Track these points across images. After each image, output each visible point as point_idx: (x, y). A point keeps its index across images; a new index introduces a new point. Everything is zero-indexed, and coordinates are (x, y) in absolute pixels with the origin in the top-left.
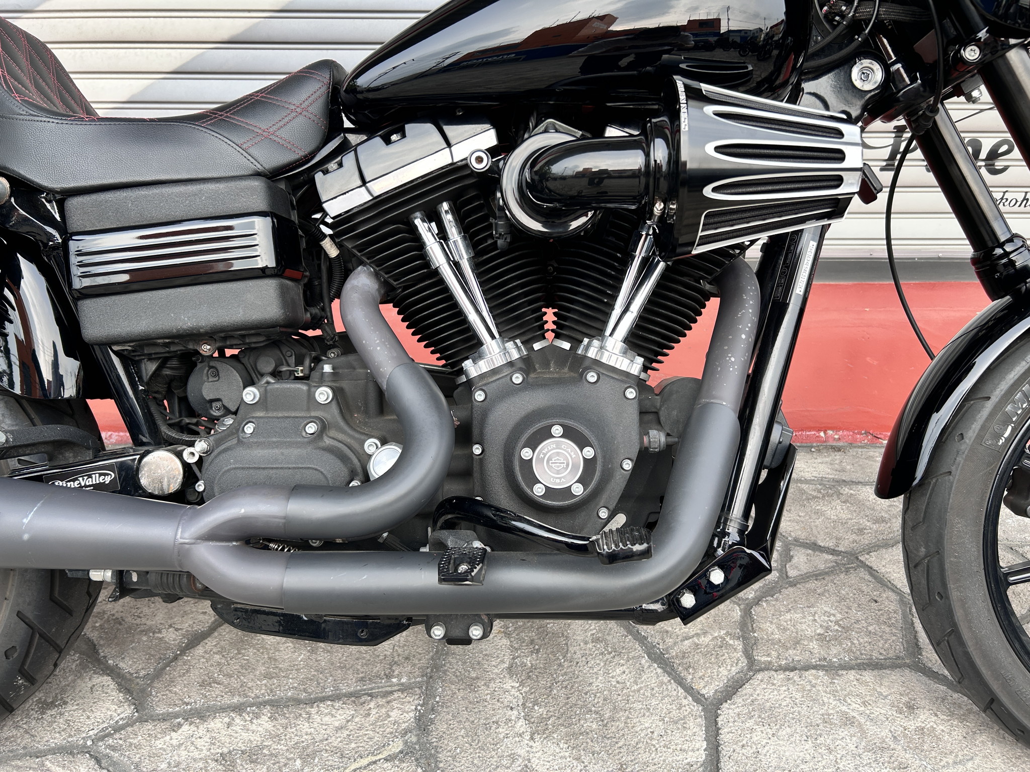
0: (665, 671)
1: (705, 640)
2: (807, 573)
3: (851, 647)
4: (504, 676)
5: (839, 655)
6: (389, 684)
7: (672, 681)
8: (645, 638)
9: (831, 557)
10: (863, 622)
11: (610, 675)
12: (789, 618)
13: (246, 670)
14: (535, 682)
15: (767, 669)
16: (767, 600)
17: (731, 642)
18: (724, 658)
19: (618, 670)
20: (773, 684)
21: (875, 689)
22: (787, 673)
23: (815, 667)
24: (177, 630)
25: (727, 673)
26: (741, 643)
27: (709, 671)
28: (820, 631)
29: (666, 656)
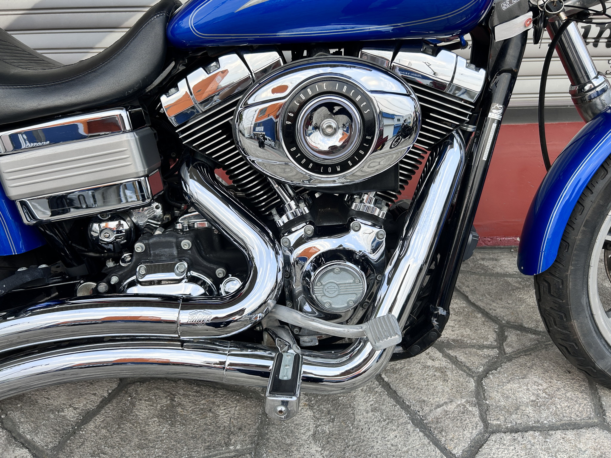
0: (425, 435)
1: (451, 407)
2: (519, 350)
3: (556, 411)
4: (310, 442)
5: (548, 418)
6: (227, 450)
7: (431, 443)
8: (409, 407)
9: (534, 336)
10: (562, 389)
11: (386, 439)
12: (509, 387)
13: (125, 442)
14: (333, 446)
15: (499, 431)
16: (492, 373)
17: (470, 409)
18: (466, 422)
19: (391, 435)
20: (504, 445)
21: (576, 446)
22: (513, 434)
23: (532, 429)
24: (75, 409)
25: (469, 436)
26: (477, 409)
27: (457, 434)
28: (533, 398)
29: (425, 422)
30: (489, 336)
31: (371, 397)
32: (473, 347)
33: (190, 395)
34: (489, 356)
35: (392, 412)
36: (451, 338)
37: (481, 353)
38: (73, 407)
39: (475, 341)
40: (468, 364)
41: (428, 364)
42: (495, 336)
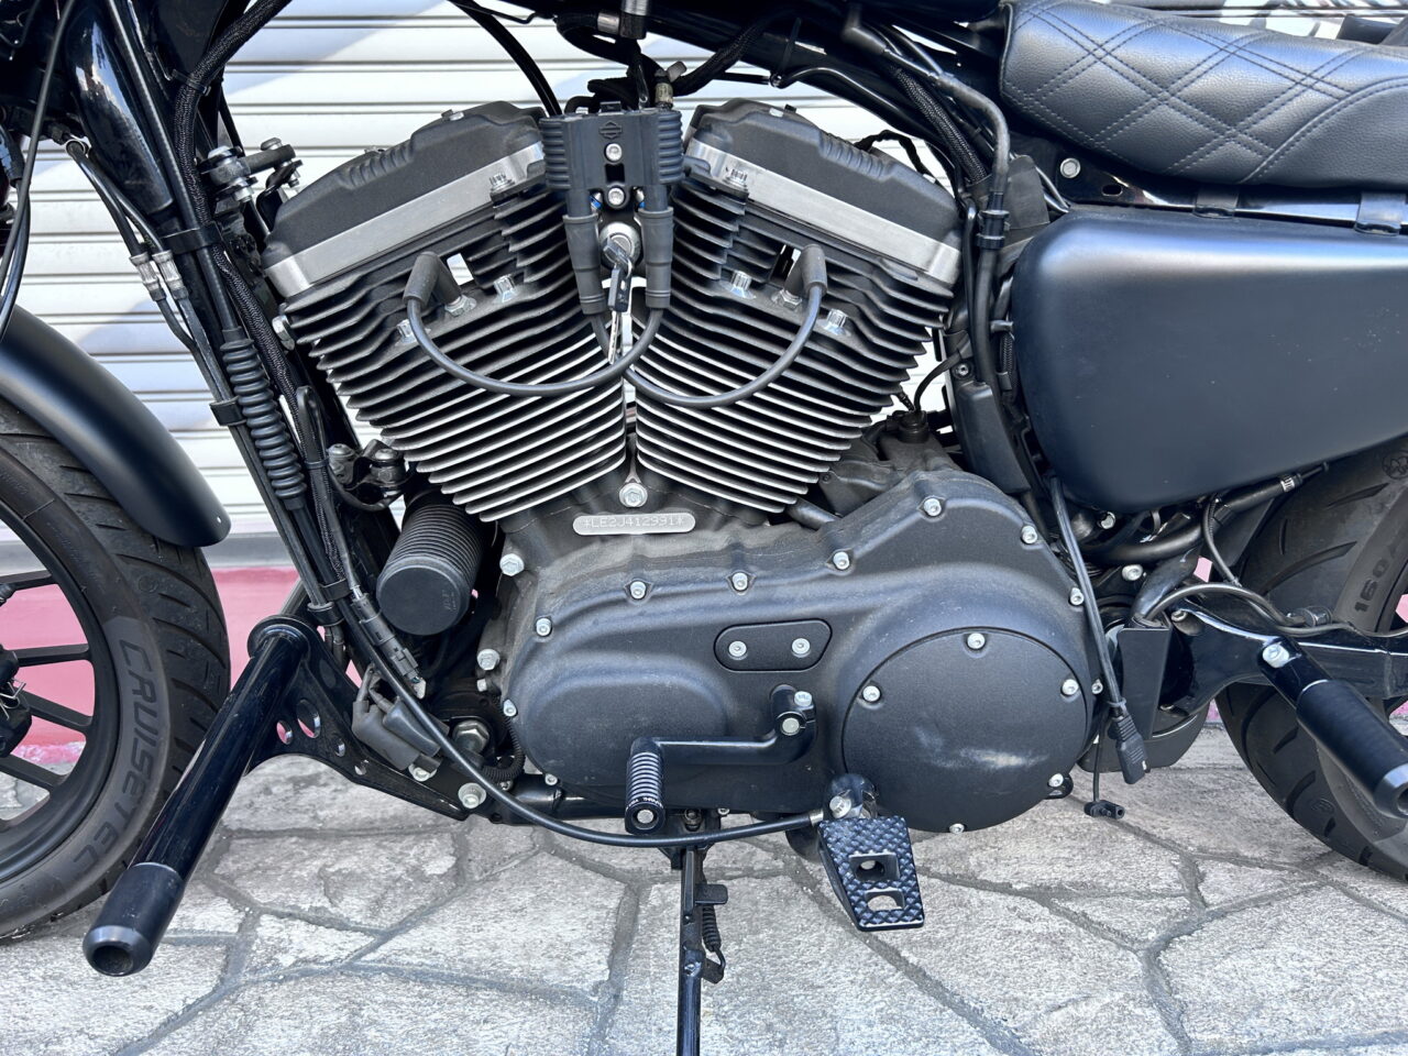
30: (1160, 874)
31: (878, 994)
32: (1126, 894)
33: (402, 1003)
34: (1169, 911)
35: (937, 1023)
36: (1069, 879)
37: (1146, 905)
38: (88, 1034)
39: (1126, 884)
40: (1118, 927)
41: (1017, 928)
42: (1175, 873)
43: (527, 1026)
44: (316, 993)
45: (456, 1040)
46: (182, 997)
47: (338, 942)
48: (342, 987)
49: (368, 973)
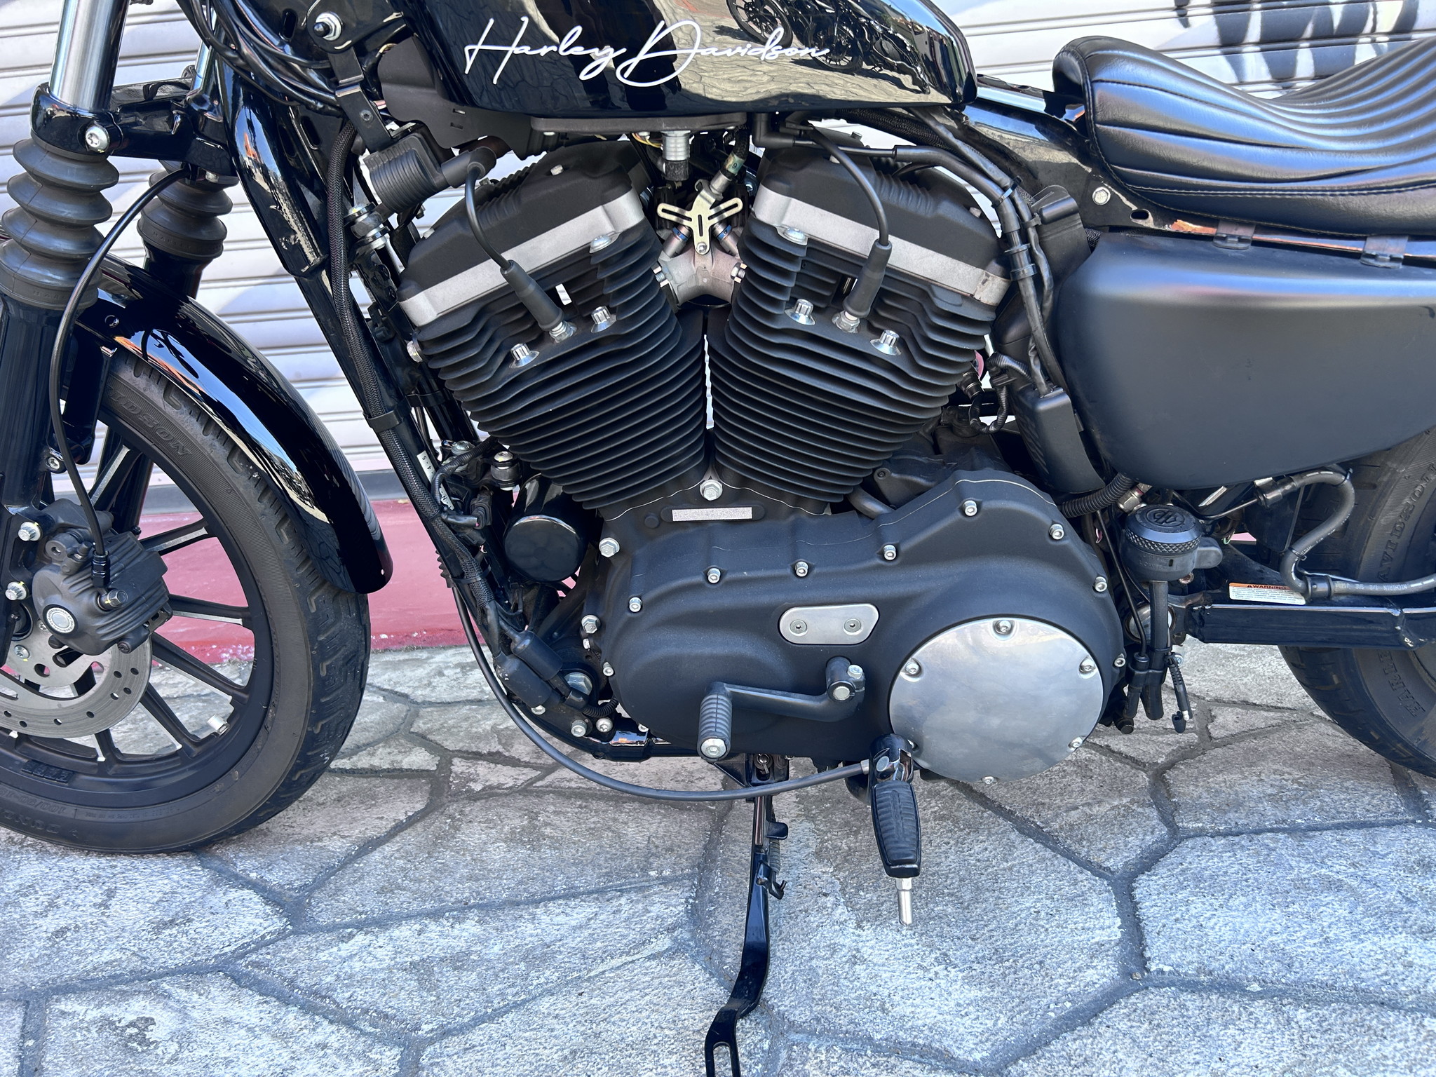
43: (663, 824)
44: (503, 806)
45: (610, 834)
46: (403, 811)
47: (514, 774)
48: (521, 802)
49: (540, 793)
